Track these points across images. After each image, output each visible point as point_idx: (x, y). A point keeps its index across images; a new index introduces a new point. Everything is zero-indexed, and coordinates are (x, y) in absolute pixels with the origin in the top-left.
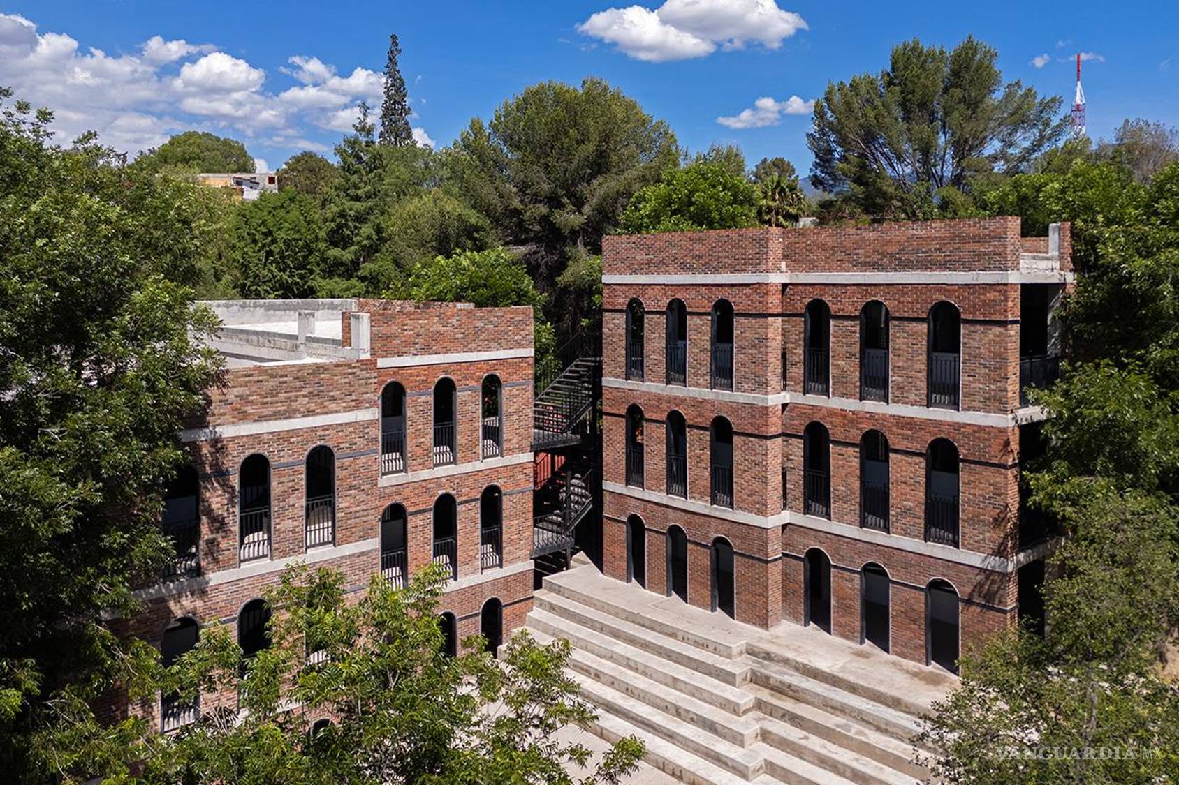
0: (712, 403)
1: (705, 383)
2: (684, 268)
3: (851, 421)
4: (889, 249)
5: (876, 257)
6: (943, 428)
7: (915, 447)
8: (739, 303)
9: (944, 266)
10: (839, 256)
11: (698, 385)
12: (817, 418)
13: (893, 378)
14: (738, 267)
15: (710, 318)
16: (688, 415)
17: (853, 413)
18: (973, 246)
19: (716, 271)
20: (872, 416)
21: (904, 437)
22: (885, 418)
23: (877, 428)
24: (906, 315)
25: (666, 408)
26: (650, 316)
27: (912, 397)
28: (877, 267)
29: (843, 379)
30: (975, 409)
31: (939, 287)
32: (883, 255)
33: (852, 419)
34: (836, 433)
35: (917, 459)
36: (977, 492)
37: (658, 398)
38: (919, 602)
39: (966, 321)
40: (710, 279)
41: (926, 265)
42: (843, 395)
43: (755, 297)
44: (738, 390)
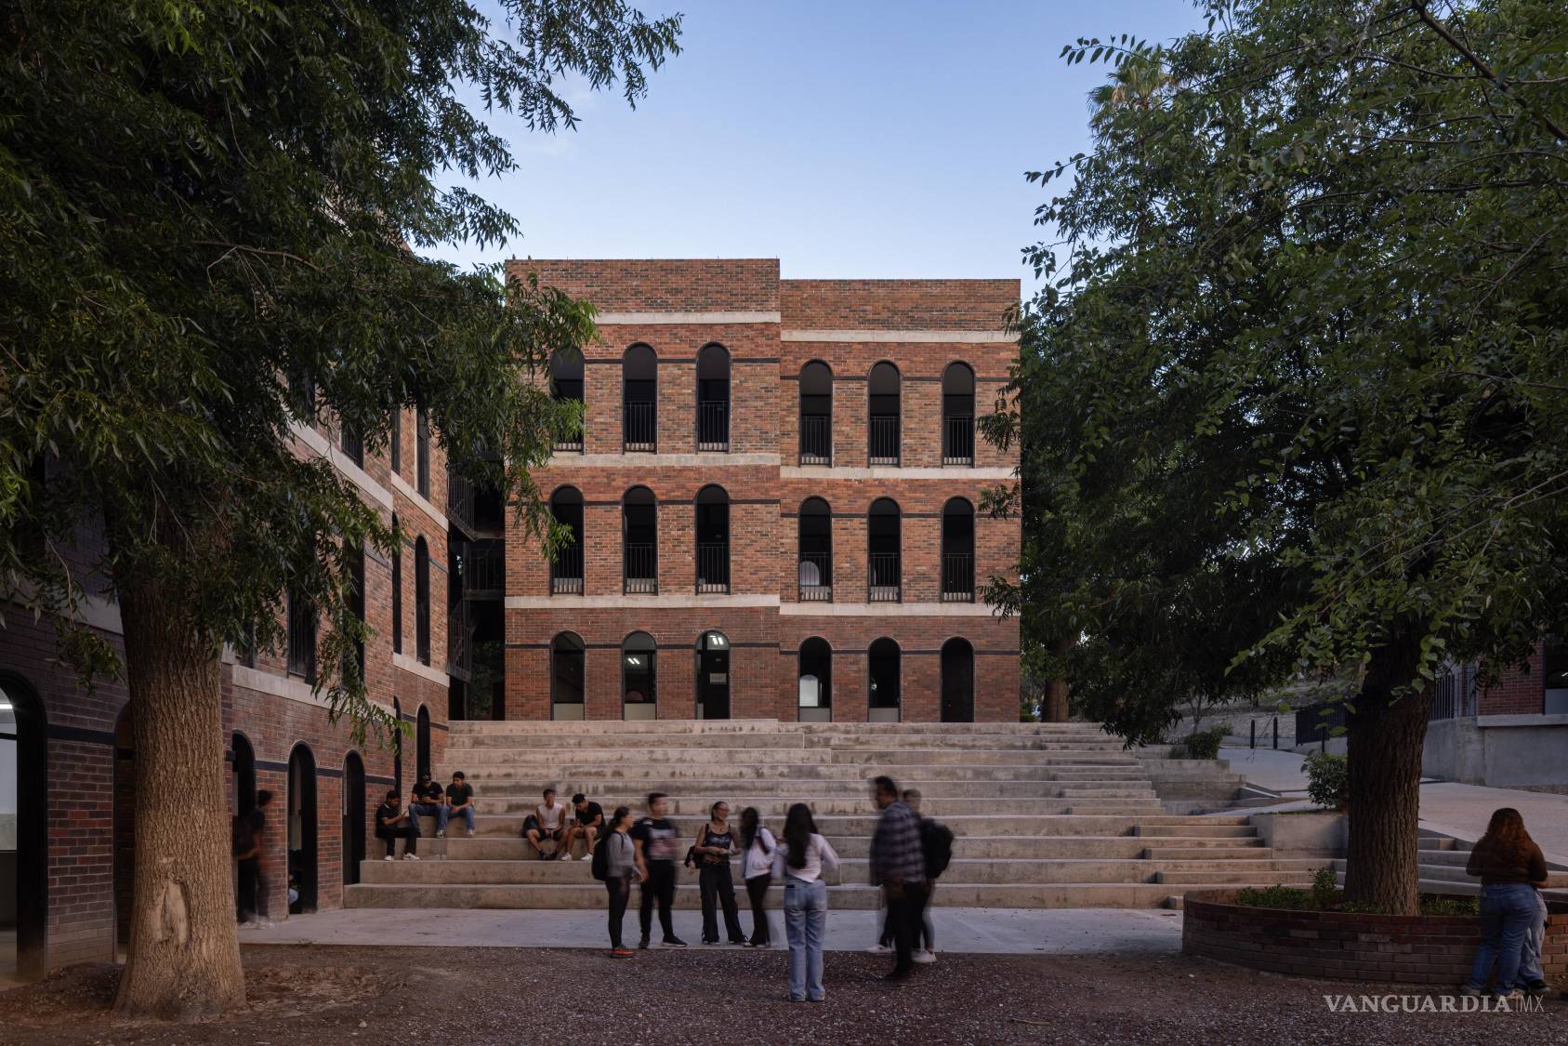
0: (698, 470)
1: (686, 447)
2: (652, 304)
3: (858, 491)
4: (900, 306)
5: (885, 315)
6: (960, 486)
7: (929, 508)
8: (738, 348)
9: (960, 325)
10: (844, 312)
11: (674, 450)
12: (816, 491)
13: (905, 441)
14: (736, 305)
15: (694, 366)
16: (660, 489)
17: (860, 481)
18: (987, 306)
19: (703, 308)
20: (881, 483)
21: (917, 500)
22: (896, 483)
23: (888, 494)
24: (918, 375)
25: (621, 484)
26: (594, 366)
27: (925, 458)
28: (888, 325)
29: (848, 446)
30: (989, 465)
31: (953, 347)
32: (895, 312)
33: (860, 488)
34: (838, 505)
35: (932, 521)
36: (992, 544)
37: (609, 474)
38: (934, 665)
39: (983, 380)
40: (694, 318)
41: (942, 325)
42: (846, 464)
43: (761, 340)
44: (737, 450)
